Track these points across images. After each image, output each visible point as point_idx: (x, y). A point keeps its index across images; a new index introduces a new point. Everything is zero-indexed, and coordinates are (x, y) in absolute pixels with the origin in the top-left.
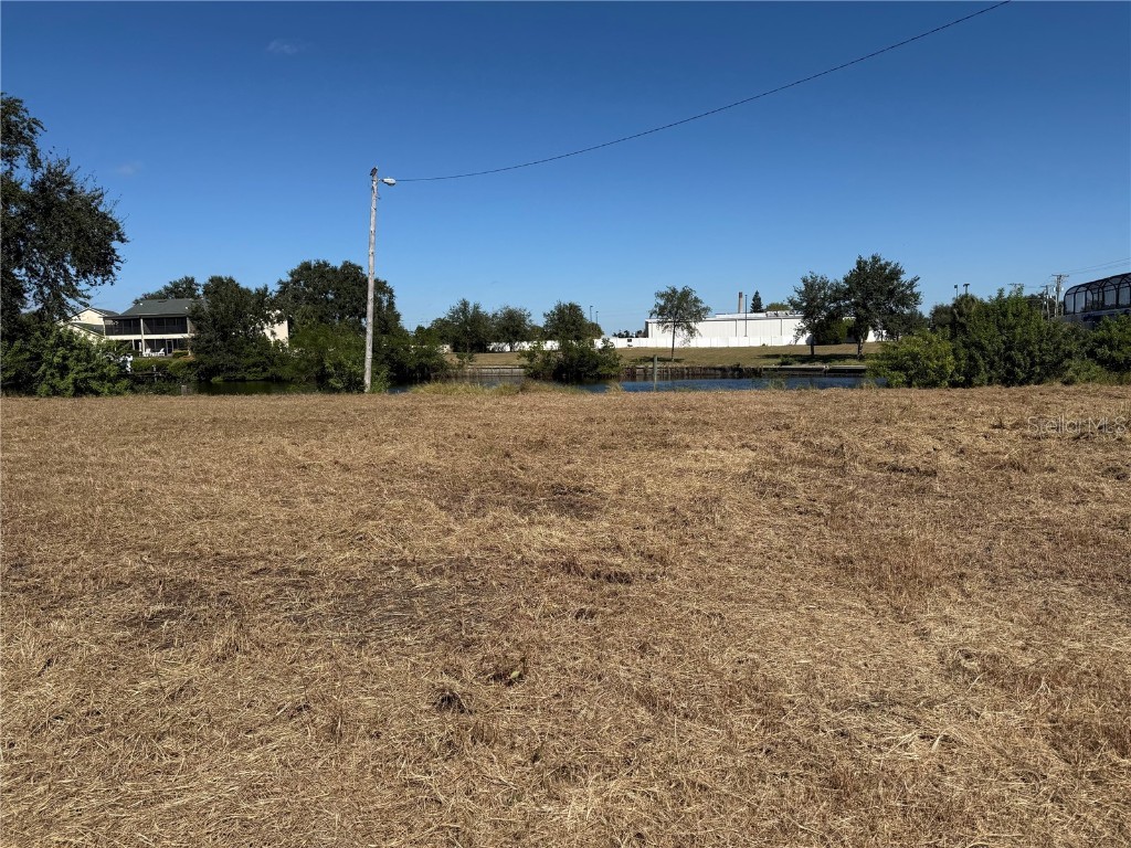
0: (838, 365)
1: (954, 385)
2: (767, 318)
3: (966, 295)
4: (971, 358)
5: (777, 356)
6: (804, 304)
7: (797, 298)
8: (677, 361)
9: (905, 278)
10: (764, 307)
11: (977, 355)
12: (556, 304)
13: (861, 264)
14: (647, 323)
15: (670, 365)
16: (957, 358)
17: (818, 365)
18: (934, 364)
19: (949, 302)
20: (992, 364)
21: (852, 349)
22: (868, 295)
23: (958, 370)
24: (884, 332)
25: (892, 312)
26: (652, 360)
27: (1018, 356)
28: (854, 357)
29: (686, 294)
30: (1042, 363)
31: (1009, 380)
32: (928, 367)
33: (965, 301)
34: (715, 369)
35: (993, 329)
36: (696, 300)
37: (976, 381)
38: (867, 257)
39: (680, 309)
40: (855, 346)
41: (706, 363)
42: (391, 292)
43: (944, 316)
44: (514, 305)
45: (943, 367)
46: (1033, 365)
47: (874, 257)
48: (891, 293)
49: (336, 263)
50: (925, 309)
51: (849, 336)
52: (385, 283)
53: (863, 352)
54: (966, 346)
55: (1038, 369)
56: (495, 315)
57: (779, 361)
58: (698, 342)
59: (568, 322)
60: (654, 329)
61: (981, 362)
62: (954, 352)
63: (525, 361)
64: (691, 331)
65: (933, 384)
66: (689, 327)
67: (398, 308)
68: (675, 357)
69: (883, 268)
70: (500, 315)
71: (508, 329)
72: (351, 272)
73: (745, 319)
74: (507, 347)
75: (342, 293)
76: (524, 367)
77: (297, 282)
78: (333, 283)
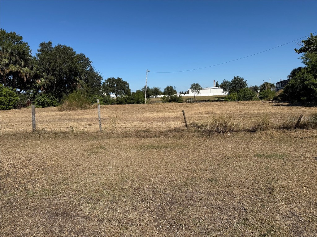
1: (236, 101)
5: (217, 98)
6: (223, 86)
9: (244, 81)
10: (218, 85)
12: (167, 86)
13: (235, 78)
14: (188, 90)
15: (194, 100)
18: (233, 98)
23: (237, 99)
26: (190, 99)
29: (197, 84)
34: (204, 101)
36: (200, 86)
38: (236, 76)
39: (196, 87)
41: (202, 99)
42: (128, 84)
44: (156, 87)
45: (235, 99)
48: (241, 84)
49: (116, 78)
52: (127, 82)
58: (200, 95)
59: (170, 91)
60: (190, 91)
63: (162, 100)
64: (199, 92)
65: (233, 101)
67: (130, 88)
68: (195, 98)
69: (239, 79)
70: (153, 89)
71: (155, 92)
72: (119, 80)
73: (213, 89)
74: (155, 97)
75: (118, 85)
76: (162, 101)
77: (107, 83)
78: (116, 83)
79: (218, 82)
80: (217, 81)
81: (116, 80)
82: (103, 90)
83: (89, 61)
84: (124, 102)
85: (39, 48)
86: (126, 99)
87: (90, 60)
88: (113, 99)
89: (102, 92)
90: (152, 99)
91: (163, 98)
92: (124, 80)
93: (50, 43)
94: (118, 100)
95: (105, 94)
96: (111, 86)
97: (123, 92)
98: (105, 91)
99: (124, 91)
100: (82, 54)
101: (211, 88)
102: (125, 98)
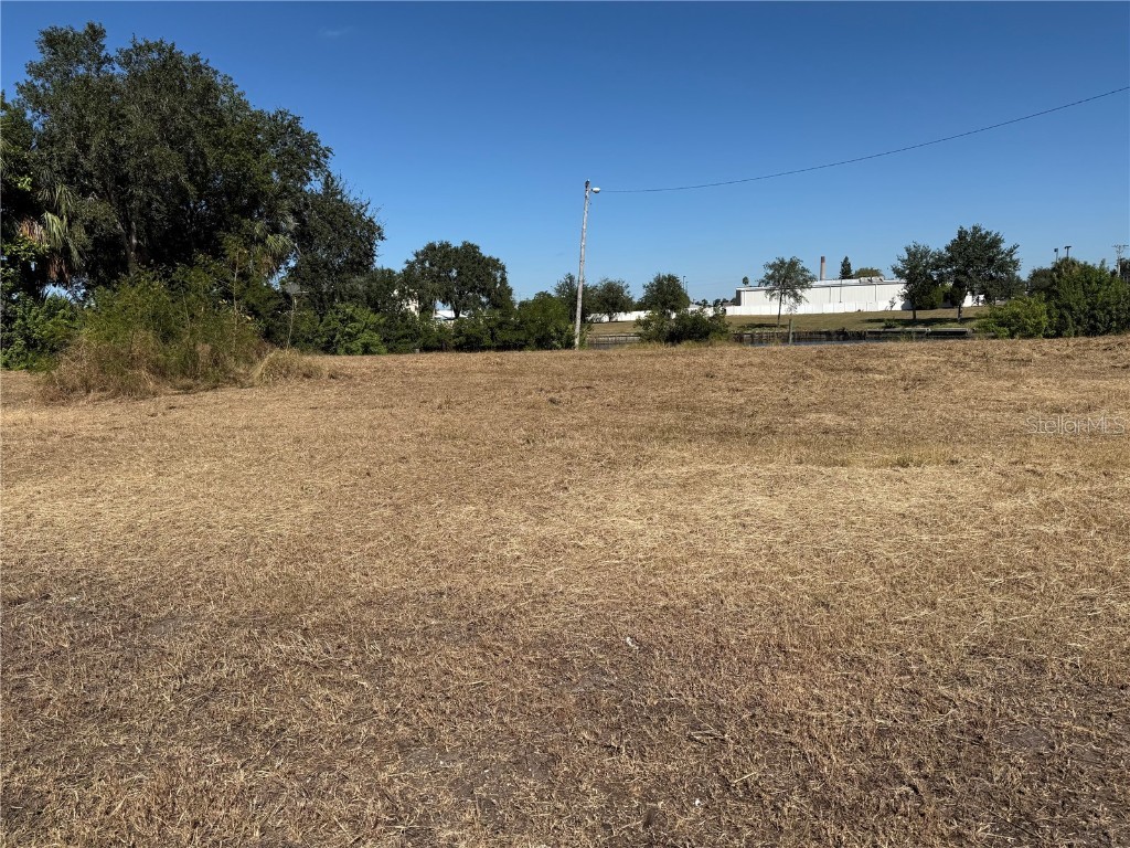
0: (940, 328)
1: (1047, 336)
2: (861, 284)
3: (1067, 259)
4: (1062, 316)
5: (880, 321)
6: (907, 272)
7: (900, 266)
8: (783, 326)
9: (1004, 247)
10: (853, 273)
11: (1066, 313)
12: (656, 275)
13: (962, 234)
15: (776, 330)
16: (1050, 317)
17: (920, 328)
18: (1031, 322)
19: (1048, 265)
20: (1079, 322)
21: (952, 313)
22: (969, 264)
23: (1051, 326)
24: (982, 297)
25: (992, 278)
27: (1100, 314)
28: (954, 320)
29: (793, 264)
30: (1118, 320)
31: (1092, 331)
32: (1026, 323)
33: (1065, 266)
34: (820, 333)
35: (1081, 293)
36: (804, 270)
37: (1064, 333)
38: (968, 228)
39: (787, 278)
40: (956, 310)
41: (813, 328)
42: (503, 269)
43: (1043, 280)
44: (613, 278)
45: (1039, 323)
46: (1111, 320)
47: (975, 228)
48: (991, 261)
49: (456, 243)
50: (1024, 274)
51: (945, 301)
52: (498, 260)
53: (964, 315)
54: (1058, 307)
55: (1114, 324)
56: (595, 288)
57: (883, 324)
58: (802, 309)
59: (666, 294)
61: (1070, 319)
62: (1048, 312)
63: (640, 330)
64: (798, 298)
65: (1030, 336)
66: (795, 295)
67: (511, 283)
68: (781, 323)
69: (985, 237)
70: (600, 287)
71: (607, 301)
72: (470, 251)
73: (841, 285)
74: (606, 318)
75: (464, 271)
76: (640, 335)
77: (423, 262)
78: (455, 262)
79: (849, 261)
80: (847, 259)
81: (456, 250)
82: (402, 291)
83: (316, 146)
84: (487, 341)
85: (39, 58)
86: (491, 329)
87: (323, 145)
88: (441, 328)
89: (401, 300)
90: (597, 329)
91: (645, 323)
92: (486, 252)
93: (95, 34)
94: (460, 333)
95: (413, 306)
96: (438, 277)
97: (484, 300)
98: (410, 295)
99: (488, 296)
100: (284, 114)
101: (834, 282)
102: (492, 324)
